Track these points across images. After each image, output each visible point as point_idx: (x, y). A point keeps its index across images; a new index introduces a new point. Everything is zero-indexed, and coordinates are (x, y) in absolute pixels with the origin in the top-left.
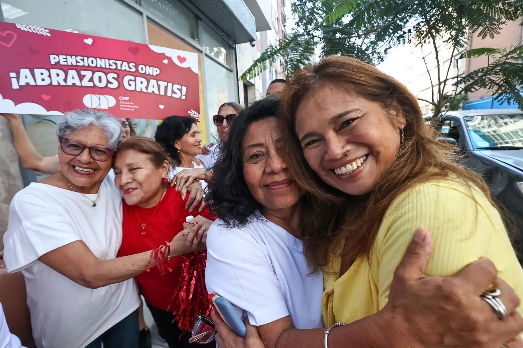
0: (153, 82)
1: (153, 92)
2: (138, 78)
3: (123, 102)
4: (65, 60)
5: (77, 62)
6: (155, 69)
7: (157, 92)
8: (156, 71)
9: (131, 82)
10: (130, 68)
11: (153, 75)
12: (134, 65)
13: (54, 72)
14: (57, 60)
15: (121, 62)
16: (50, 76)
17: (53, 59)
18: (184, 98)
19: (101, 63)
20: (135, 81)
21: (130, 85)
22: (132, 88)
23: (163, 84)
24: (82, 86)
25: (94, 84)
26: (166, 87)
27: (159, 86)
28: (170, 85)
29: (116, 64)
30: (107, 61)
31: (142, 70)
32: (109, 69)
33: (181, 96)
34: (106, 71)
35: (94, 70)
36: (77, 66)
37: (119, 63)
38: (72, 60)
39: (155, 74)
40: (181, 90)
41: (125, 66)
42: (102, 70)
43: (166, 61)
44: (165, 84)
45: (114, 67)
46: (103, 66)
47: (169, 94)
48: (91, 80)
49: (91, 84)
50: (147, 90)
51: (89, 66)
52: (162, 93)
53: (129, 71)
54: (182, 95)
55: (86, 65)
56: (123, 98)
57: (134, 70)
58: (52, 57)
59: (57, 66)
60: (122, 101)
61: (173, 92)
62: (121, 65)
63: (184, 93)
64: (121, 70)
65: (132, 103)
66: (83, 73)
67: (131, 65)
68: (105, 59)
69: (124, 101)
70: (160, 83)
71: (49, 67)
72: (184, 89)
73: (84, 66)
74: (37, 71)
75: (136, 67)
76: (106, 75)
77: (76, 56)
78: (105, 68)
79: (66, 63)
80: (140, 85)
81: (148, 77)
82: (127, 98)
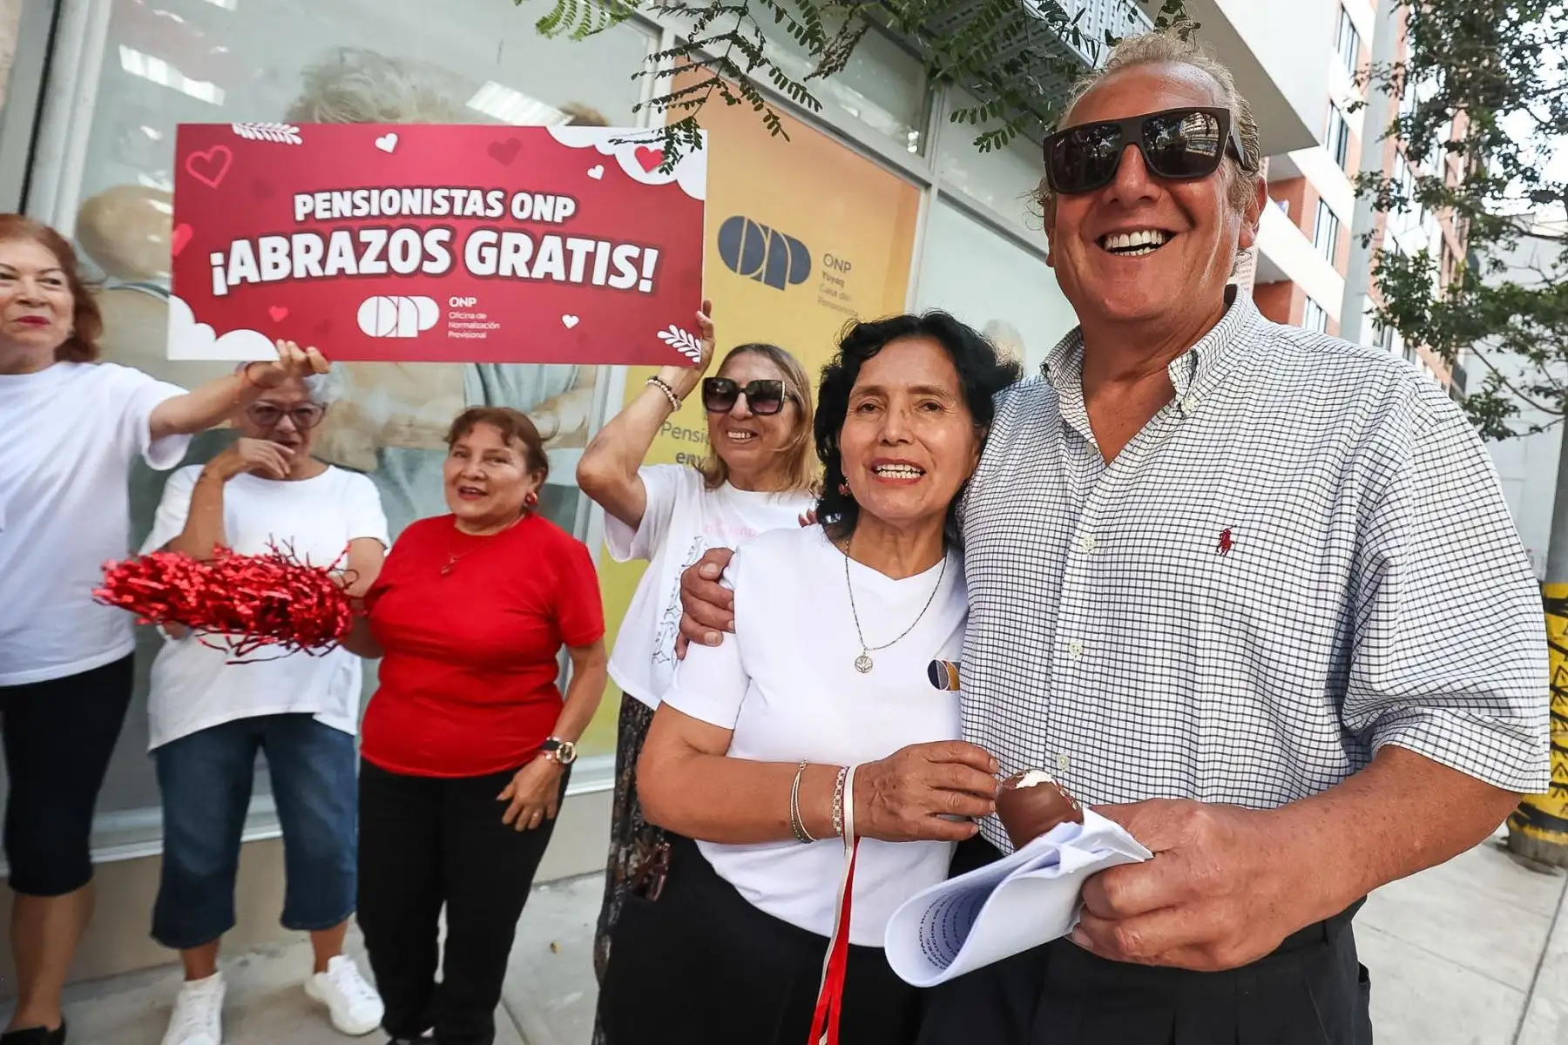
0: (552, 244)
1: (548, 275)
2: (506, 236)
3: (457, 315)
4: (327, 205)
5: (355, 206)
6: (561, 201)
7: (559, 275)
8: (564, 208)
9: (487, 252)
10: (487, 206)
11: (553, 223)
12: (500, 195)
13: (300, 240)
14: (308, 209)
15: (464, 193)
16: (290, 255)
17: (303, 205)
18: (646, 286)
19: (412, 202)
20: (498, 245)
21: (482, 260)
22: (488, 269)
23: (580, 247)
24: (359, 276)
25: (389, 266)
26: (590, 258)
27: (568, 256)
28: (604, 247)
29: (450, 200)
30: (428, 192)
31: (522, 208)
32: (433, 216)
33: (637, 284)
34: (422, 224)
35: (393, 224)
36: (354, 218)
37: (459, 194)
38: (342, 204)
39: (558, 219)
40: (637, 263)
41: (475, 204)
42: (412, 221)
43: (597, 173)
44: (589, 245)
45: (444, 208)
46: (417, 211)
47: (599, 278)
48: (383, 255)
49: (381, 268)
50: (530, 272)
51: (382, 213)
52: (577, 275)
53: (486, 218)
54: (640, 277)
55: (375, 212)
56: (460, 302)
57: (498, 210)
58: (299, 199)
59: (311, 224)
60: (455, 310)
61: (612, 270)
62: (465, 200)
63: (648, 270)
64: (462, 217)
65: (482, 316)
66: (365, 236)
67: (493, 196)
68: (422, 188)
69: (463, 309)
70: (572, 243)
71: (289, 228)
72: (651, 256)
73: (369, 216)
74: (266, 243)
75: (506, 202)
76: (422, 235)
77: (353, 191)
78: (422, 216)
79: (327, 215)
80: (513, 256)
81: (536, 230)
82: (470, 302)
